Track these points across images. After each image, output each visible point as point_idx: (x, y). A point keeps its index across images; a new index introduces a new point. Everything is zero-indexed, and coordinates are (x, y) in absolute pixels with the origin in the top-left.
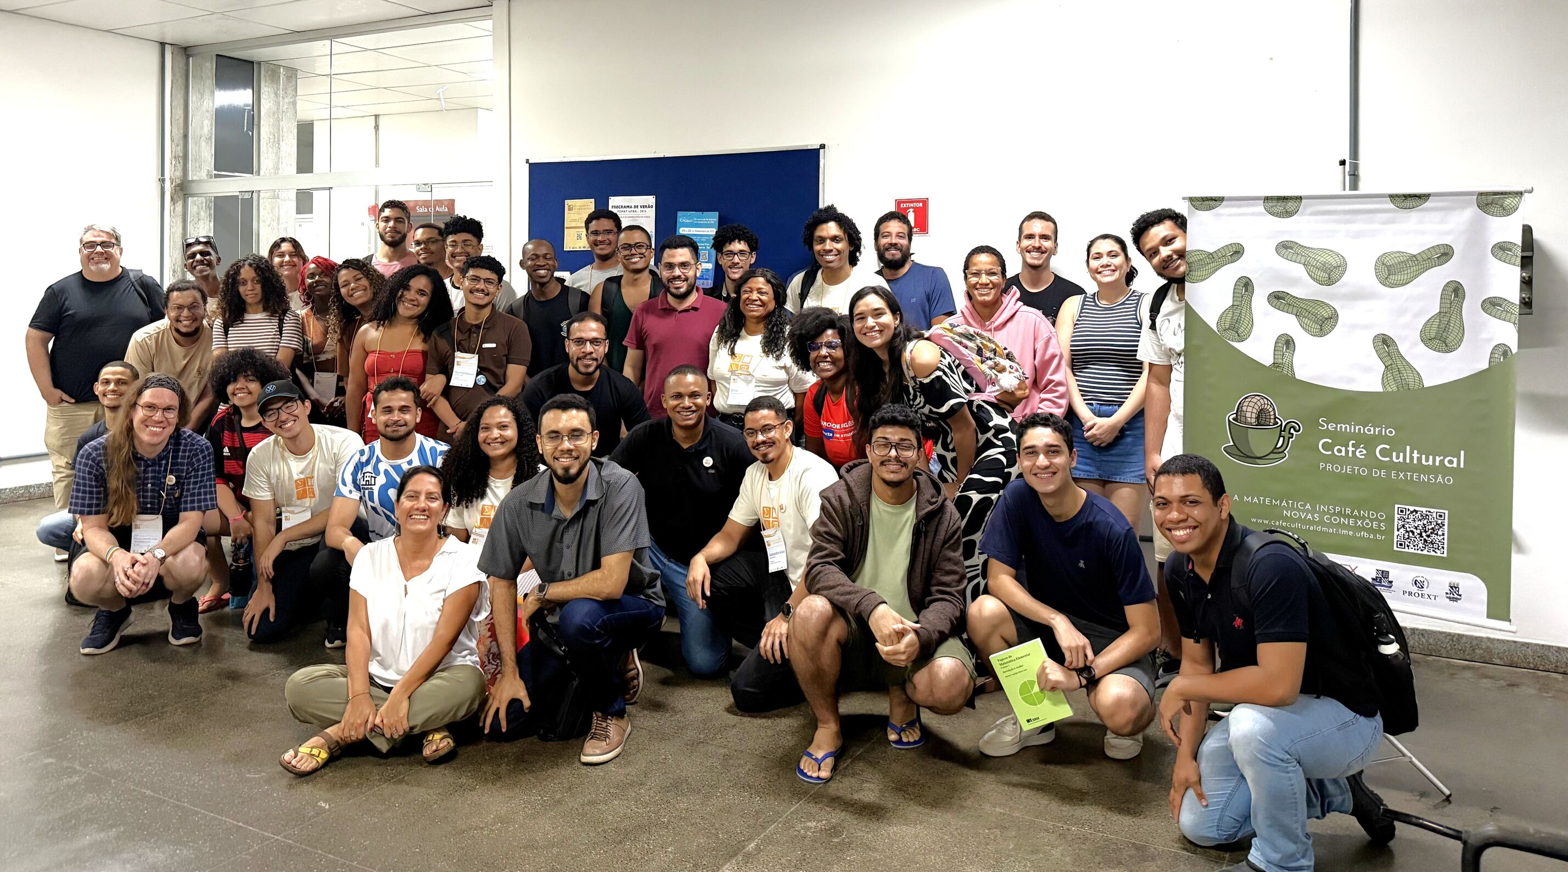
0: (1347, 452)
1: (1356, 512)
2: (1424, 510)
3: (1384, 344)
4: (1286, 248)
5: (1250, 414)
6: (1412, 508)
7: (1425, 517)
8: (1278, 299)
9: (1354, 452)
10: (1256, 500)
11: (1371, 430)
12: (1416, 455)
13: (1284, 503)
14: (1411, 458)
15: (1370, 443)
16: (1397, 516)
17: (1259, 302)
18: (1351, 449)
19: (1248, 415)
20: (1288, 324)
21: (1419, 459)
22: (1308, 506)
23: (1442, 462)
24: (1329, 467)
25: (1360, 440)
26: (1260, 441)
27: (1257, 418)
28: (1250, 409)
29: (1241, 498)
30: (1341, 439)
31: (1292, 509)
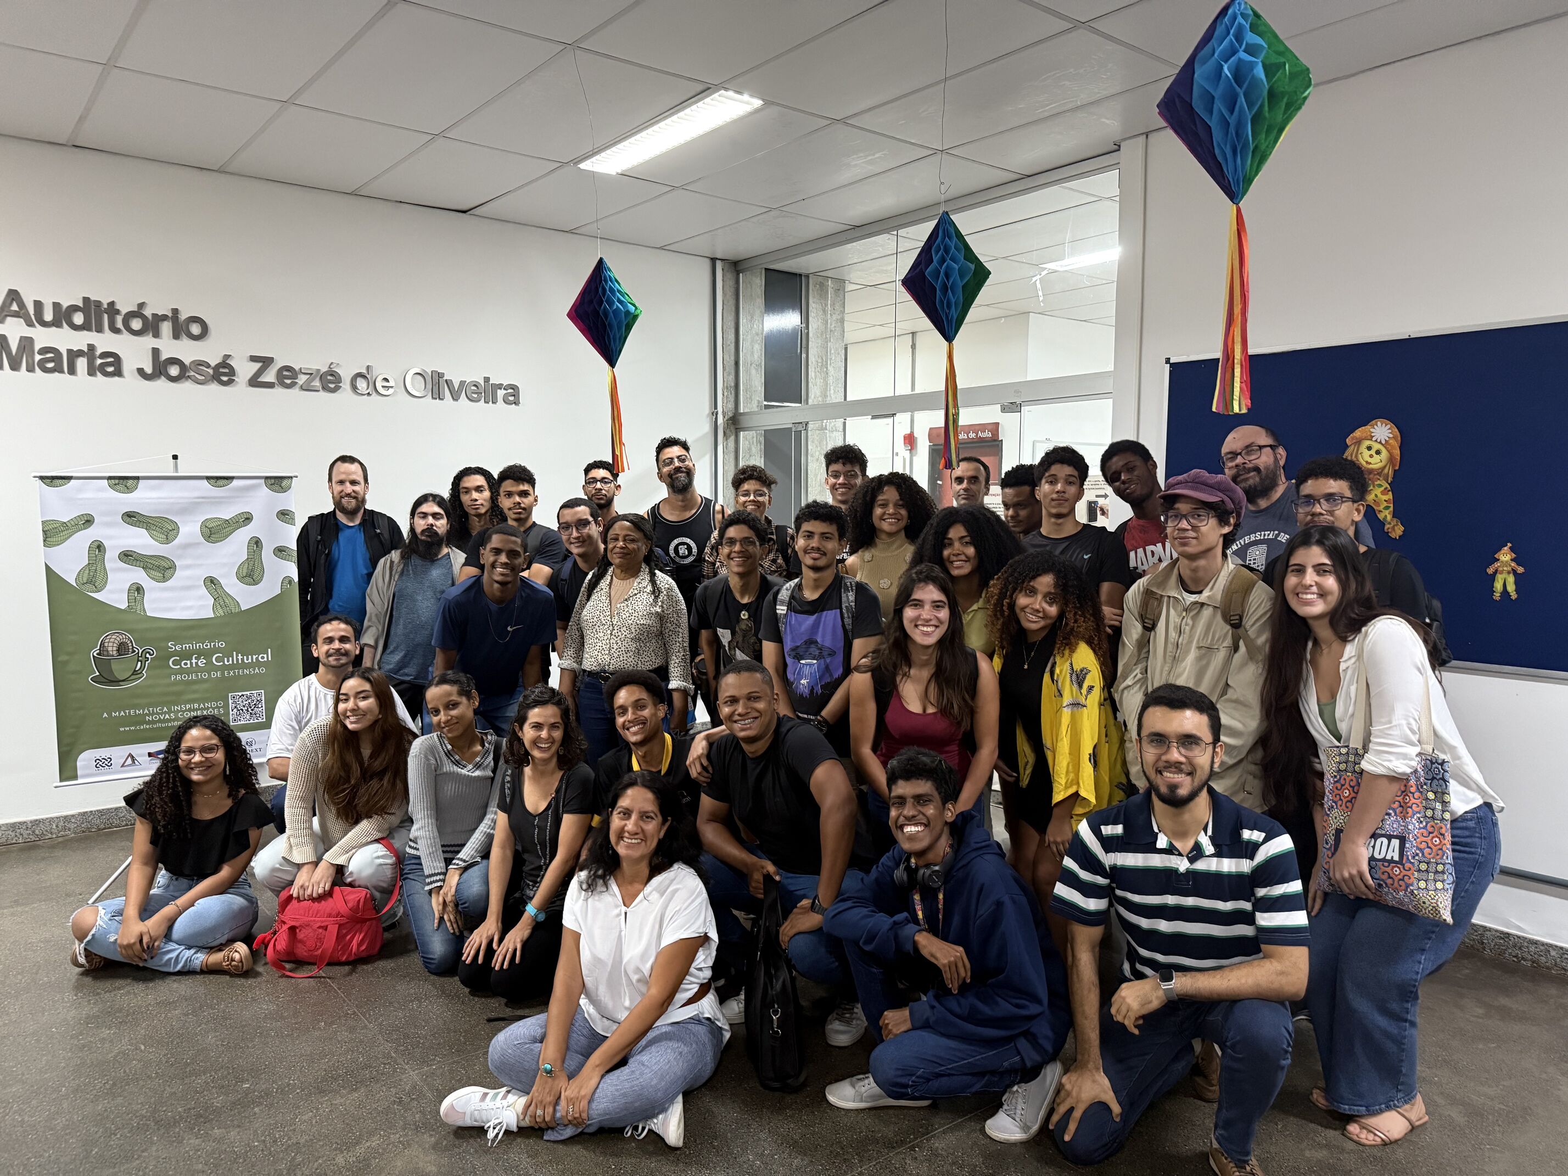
0: (191, 664)
1: (202, 706)
2: (248, 693)
3: (211, 582)
4: (130, 517)
5: (112, 649)
6: (240, 694)
7: (248, 698)
8: (127, 556)
9: (196, 663)
10: (122, 713)
11: (208, 645)
12: (240, 657)
13: (146, 711)
14: (237, 660)
15: (207, 654)
16: (230, 701)
17: (111, 559)
18: (194, 661)
19: (110, 649)
20: (138, 575)
21: (242, 660)
22: (165, 709)
23: (257, 659)
24: (179, 677)
25: (200, 654)
26: (119, 669)
27: (118, 650)
28: (111, 644)
29: (110, 715)
30: (187, 655)
31: (153, 714)
